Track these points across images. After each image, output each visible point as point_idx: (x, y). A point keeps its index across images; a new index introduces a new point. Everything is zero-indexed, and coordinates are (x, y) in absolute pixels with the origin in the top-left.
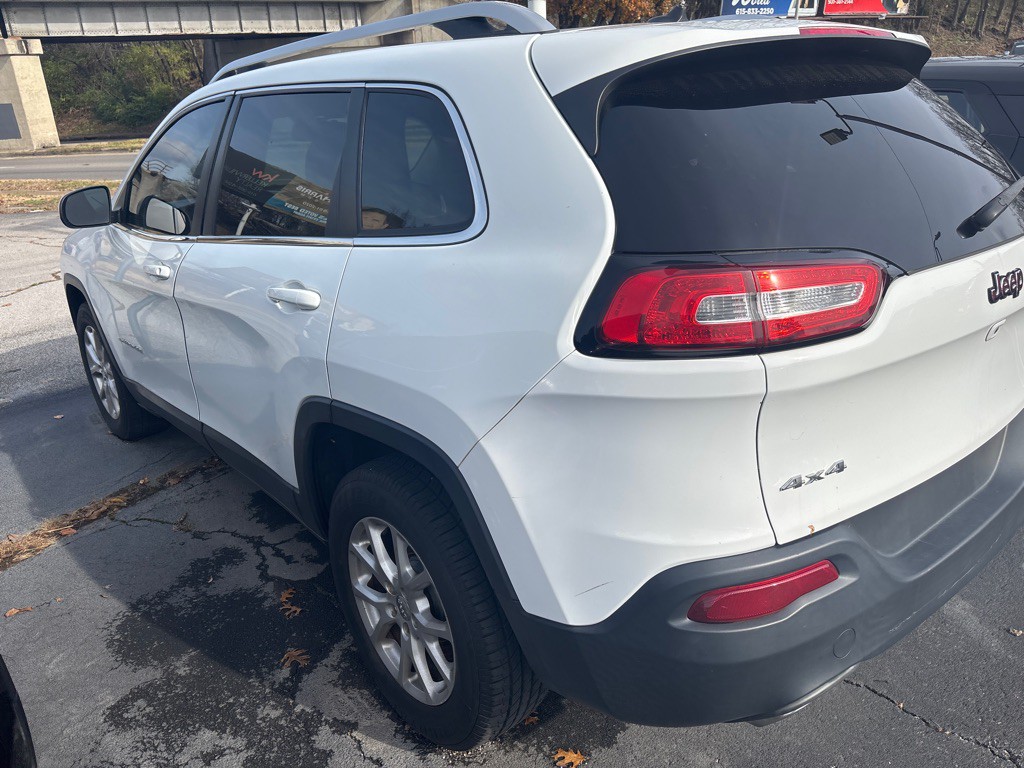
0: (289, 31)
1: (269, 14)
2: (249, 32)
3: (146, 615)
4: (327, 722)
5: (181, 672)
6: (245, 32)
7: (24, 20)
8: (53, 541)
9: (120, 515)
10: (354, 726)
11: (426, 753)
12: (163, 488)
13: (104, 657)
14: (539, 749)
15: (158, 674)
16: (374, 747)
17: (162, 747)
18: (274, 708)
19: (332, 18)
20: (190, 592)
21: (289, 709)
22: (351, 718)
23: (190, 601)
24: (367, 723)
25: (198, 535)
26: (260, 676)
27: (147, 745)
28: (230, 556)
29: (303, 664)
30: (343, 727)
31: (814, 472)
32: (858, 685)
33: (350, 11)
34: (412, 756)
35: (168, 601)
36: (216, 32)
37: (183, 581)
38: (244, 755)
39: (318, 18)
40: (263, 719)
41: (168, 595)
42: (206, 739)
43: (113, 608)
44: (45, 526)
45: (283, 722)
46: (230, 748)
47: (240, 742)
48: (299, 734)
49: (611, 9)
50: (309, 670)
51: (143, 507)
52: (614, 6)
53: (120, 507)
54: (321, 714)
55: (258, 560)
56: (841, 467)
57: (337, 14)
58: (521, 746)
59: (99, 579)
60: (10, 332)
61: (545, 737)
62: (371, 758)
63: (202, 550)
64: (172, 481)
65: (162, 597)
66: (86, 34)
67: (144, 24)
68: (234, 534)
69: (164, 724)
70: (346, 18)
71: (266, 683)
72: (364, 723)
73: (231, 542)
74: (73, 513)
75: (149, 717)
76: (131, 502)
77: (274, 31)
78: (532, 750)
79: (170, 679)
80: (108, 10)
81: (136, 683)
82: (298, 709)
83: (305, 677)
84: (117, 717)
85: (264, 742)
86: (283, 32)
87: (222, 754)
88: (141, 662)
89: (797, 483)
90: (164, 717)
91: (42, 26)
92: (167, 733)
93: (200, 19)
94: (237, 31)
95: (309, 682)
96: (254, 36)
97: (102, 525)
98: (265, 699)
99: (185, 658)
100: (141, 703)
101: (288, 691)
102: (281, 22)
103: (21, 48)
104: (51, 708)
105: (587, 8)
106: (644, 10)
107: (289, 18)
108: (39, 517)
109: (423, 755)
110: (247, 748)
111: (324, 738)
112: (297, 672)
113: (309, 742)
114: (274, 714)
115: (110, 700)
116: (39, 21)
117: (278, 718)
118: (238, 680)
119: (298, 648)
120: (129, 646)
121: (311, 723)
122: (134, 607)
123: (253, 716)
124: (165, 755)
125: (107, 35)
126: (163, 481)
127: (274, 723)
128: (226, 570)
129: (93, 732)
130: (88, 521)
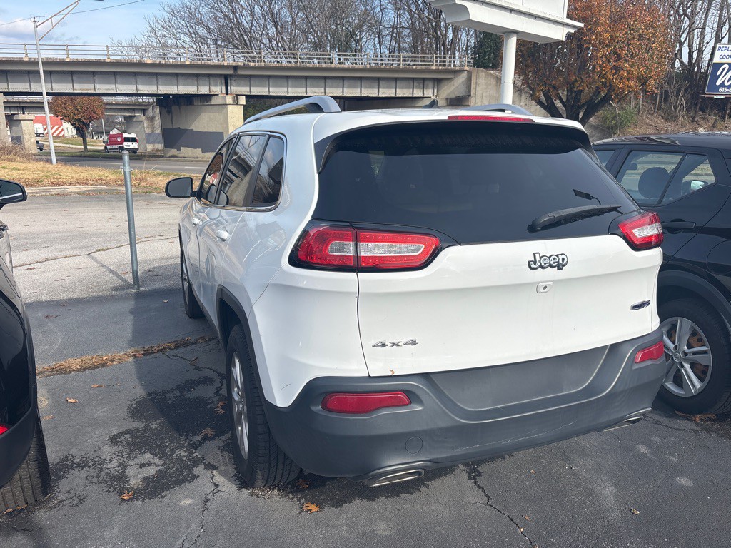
0: (390, 96)
1: (379, 85)
2: (365, 95)
3: (153, 399)
4: (205, 463)
5: (153, 427)
6: (363, 95)
7: (238, 85)
8: (131, 359)
9: (168, 352)
10: (216, 468)
11: (242, 488)
12: (195, 343)
13: (124, 412)
14: (299, 500)
15: (142, 425)
16: (219, 479)
17: (126, 456)
18: (185, 452)
19: (418, 88)
20: (178, 393)
21: (191, 453)
22: (217, 465)
23: (175, 398)
24: (223, 468)
25: (197, 368)
26: (187, 437)
27: (120, 454)
28: (207, 381)
29: (210, 435)
30: (211, 467)
31: (396, 342)
32: (504, 514)
33: (431, 84)
34: (235, 487)
35: (166, 395)
36: (345, 95)
37: (178, 388)
38: (159, 468)
39: (409, 88)
40: (177, 455)
41: (168, 392)
42: (147, 457)
43: (140, 392)
44: (130, 351)
45: (184, 459)
46: (155, 463)
47: (161, 462)
48: (188, 465)
49: (605, 86)
50: (210, 439)
51: (181, 350)
52: (608, 84)
53: (170, 349)
54: (204, 460)
55: (219, 385)
56: (414, 343)
57: (422, 85)
58: (291, 496)
59: (141, 379)
60: (166, 256)
61: (306, 496)
62: (214, 484)
63: (195, 375)
64: (201, 341)
65: (164, 392)
66: (271, 94)
67: (304, 89)
68: (215, 371)
69: (133, 447)
70: (428, 88)
71: (188, 440)
72: (222, 468)
73: (211, 374)
74: (147, 348)
75: (128, 442)
76: (176, 348)
77: (381, 96)
78: (295, 499)
79: (147, 428)
80: (286, 80)
81: (131, 427)
82: (194, 455)
83: (207, 442)
84: (114, 440)
85: (171, 465)
86: (386, 96)
87: (149, 465)
88: (138, 419)
89: (384, 345)
90: (134, 445)
91: (248, 89)
92: (131, 451)
93: (337, 87)
94: (358, 95)
95: (208, 444)
96: (368, 98)
97: (157, 355)
98: (184, 447)
99: (158, 421)
100: (128, 436)
101: (195, 446)
102: (385, 90)
103: (234, 101)
104: (89, 429)
105: (587, 85)
106: (631, 87)
107: (391, 88)
108: (130, 346)
109: (240, 488)
110: (162, 465)
111: (200, 470)
112: (205, 439)
113: (191, 470)
114: (183, 454)
115: (115, 432)
116: (246, 86)
117: (184, 456)
118: (176, 436)
119: (212, 428)
120: (137, 411)
121: (197, 462)
122: (149, 395)
123: (172, 453)
124: (125, 460)
125: (282, 95)
126: (197, 340)
127: (180, 458)
128: (200, 387)
129: (100, 443)
130: (152, 353)
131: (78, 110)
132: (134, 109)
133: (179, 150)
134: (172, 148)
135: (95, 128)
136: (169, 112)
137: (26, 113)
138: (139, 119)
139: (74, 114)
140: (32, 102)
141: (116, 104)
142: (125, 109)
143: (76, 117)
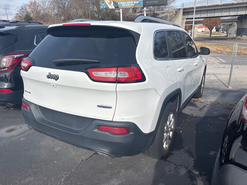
89: (26, 91)
131: (211, 23)
132: (233, 21)
133: (242, 36)
134: (239, 36)
135: (223, 29)
136: (241, 22)
137: (197, 24)
138: (234, 25)
139: (209, 24)
140: (199, 21)
141: (227, 20)
142: (230, 21)
143: (210, 25)
